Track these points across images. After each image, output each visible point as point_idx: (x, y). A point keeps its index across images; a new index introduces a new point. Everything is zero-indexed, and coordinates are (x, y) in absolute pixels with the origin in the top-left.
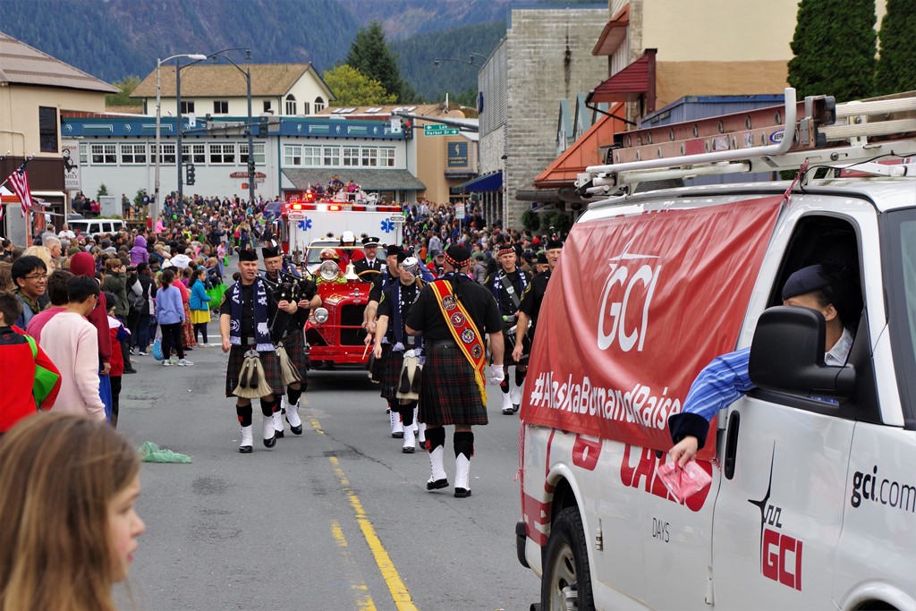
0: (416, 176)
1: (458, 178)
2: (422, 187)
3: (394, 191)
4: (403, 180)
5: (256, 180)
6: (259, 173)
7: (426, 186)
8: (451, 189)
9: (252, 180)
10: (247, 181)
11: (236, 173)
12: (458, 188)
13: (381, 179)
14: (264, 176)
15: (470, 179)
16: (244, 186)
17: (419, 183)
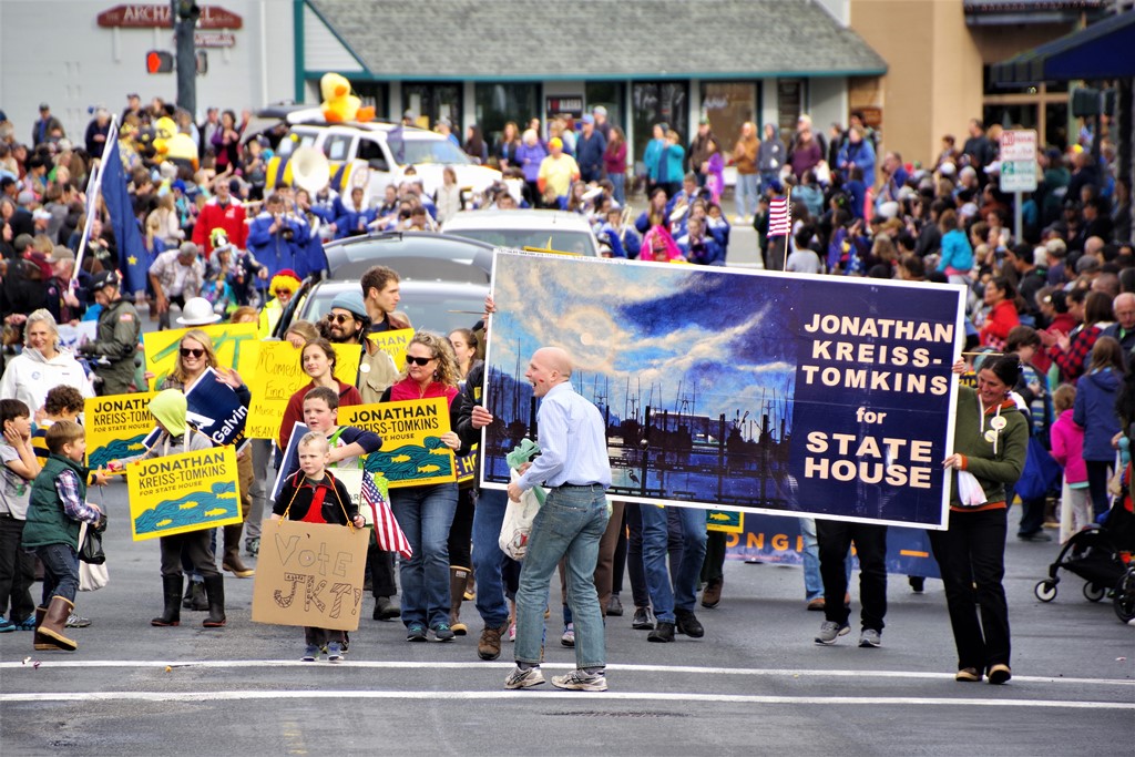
0: (845, 20)
1: (1021, 26)
2: (870, 67)
3: (758, 84)
4: (795, 37)
5: (203, 36)
6: (216, 11)
7: (886, 57)
8: (987, 71)
9: (183, 38)
10: (164, 41)
11: (121, 10)
12: (1014, 68)
13: (704, 31)
14: (235, 23)
15: (1066, 27)
16: (157, 62)
17: (855, 49)
